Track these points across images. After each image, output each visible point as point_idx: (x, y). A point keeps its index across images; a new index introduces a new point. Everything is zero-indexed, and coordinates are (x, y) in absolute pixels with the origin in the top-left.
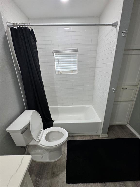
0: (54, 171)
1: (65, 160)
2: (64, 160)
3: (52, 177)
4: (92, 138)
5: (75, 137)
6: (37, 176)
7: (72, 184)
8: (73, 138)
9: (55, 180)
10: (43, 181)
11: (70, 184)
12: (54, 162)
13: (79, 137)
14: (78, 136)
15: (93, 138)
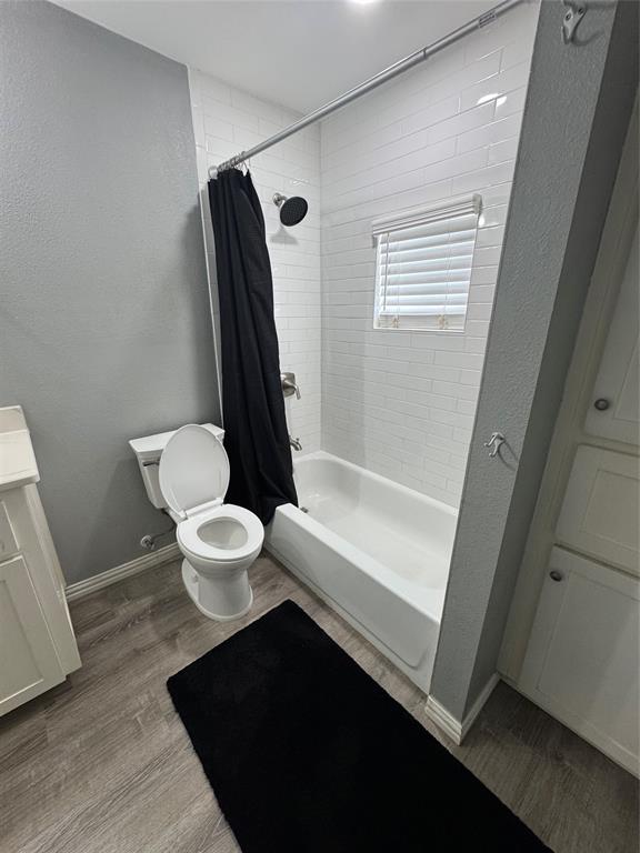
0: (181, 631)
1: (222, 636)
2: (222, 633)
3: (166, 639)
4: (380, 672)
5: (324, 613)
6: (153, 606)
7: (170, 701)
8: (315, 610)
9: (163, 650)
10: (149, 626)
11: (168, 695)
12: (204, 616)
13: (335, 623)
14: (337, 617)
15: (384, 674)
